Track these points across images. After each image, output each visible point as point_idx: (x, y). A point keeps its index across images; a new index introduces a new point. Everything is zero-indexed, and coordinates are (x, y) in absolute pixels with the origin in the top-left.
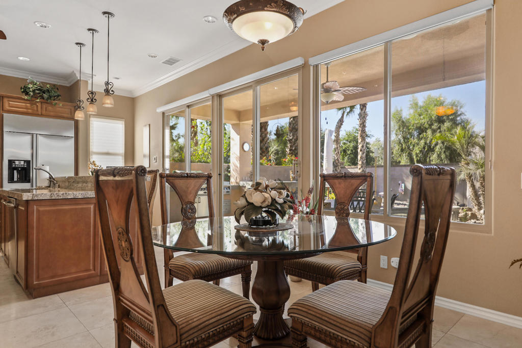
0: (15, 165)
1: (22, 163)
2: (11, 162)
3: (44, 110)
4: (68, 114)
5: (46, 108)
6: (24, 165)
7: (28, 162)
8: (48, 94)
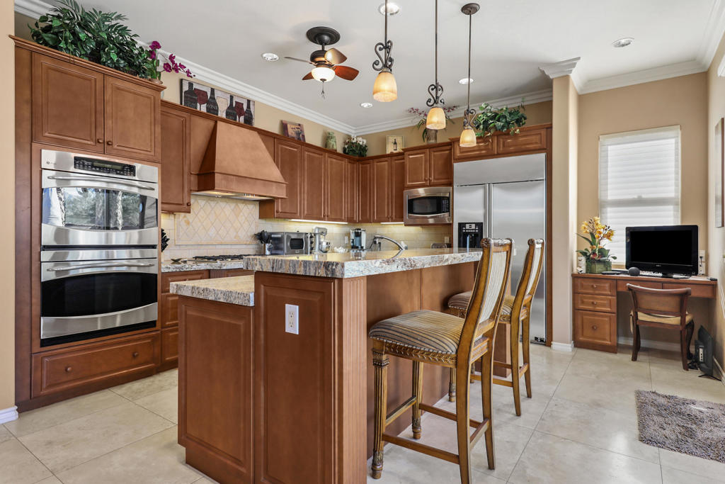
0: (466, 230)
1: (473, 227)
2: (461, 225)
3: (501, 146)
4: (536, 143)
5: (504, 143)
6: (475, 230)
7: (480, 225)
8: (504, 120)
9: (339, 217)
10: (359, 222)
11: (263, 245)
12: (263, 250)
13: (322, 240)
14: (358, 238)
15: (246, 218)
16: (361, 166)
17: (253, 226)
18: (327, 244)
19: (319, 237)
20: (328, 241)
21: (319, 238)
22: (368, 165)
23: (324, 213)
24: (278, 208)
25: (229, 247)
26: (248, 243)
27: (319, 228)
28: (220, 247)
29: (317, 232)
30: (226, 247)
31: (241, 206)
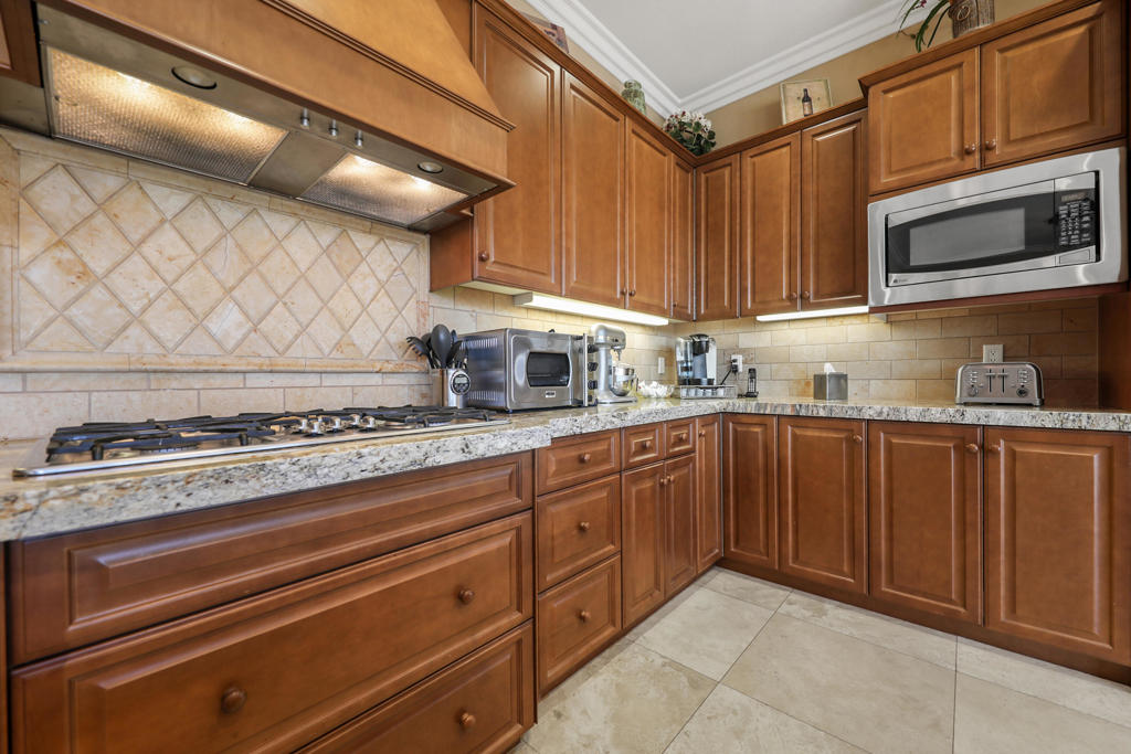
9: (655, 301)
10: (700, 319)
11: (438, 375)
12: (436, 392)
13: (614, 362)
14: (698, 359)
15: (382, 285)
16: (703, 176)
17: (410, 314)
18: (627, 372)
19: (607, 352)
20: (628, 366)
21: (608, 358)
22: (727, 171)
23: (623, 285)
24: (484, 247)
25: (313, 380)
26: (390, 367)
27: (607, 331)
28: (265, 380)
29: (601, 339)
30: (299, 380)
31: (363, 241)
